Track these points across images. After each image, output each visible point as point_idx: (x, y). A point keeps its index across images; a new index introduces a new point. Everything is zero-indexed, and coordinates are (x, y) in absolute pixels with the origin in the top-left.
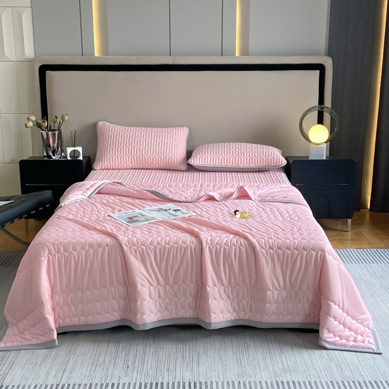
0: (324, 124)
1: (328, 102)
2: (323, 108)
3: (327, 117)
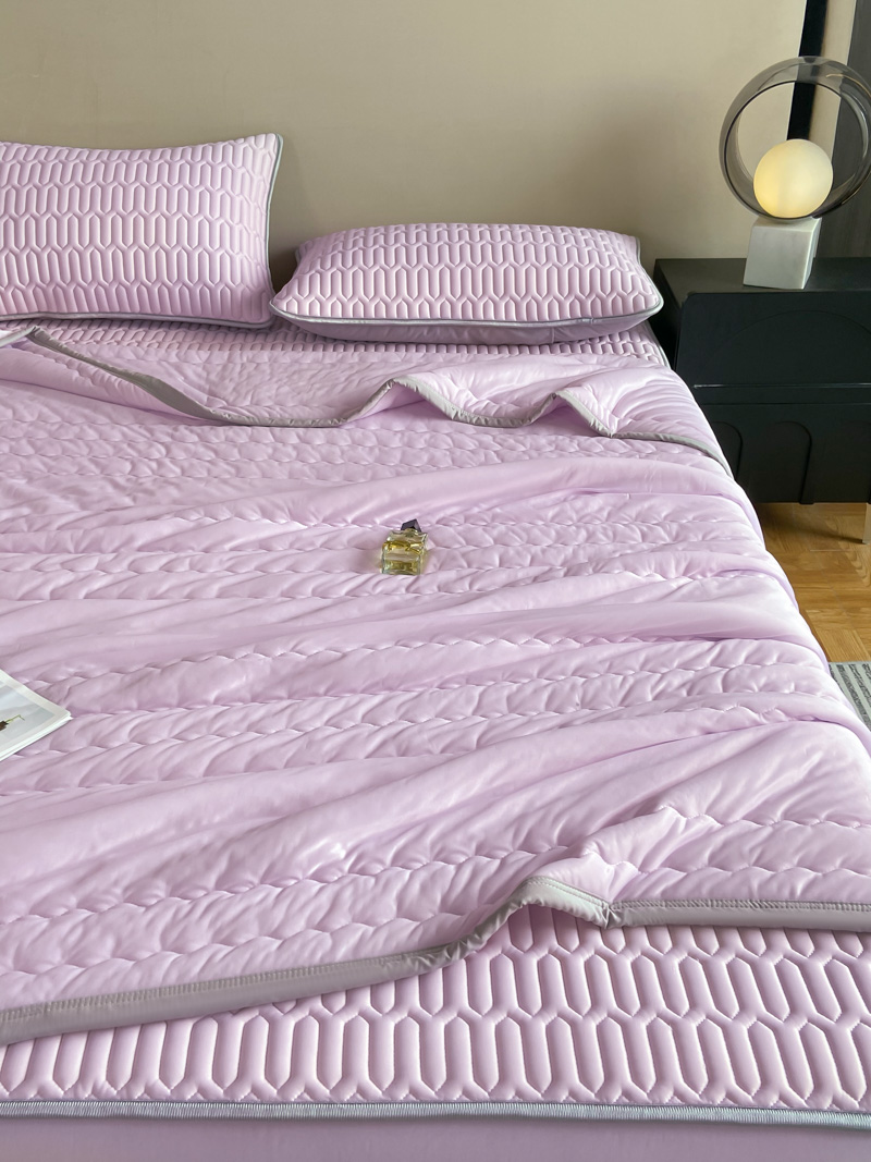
0: (811, 138)
1: (838, 44)
2: (816, 70)
3: (828, 106)
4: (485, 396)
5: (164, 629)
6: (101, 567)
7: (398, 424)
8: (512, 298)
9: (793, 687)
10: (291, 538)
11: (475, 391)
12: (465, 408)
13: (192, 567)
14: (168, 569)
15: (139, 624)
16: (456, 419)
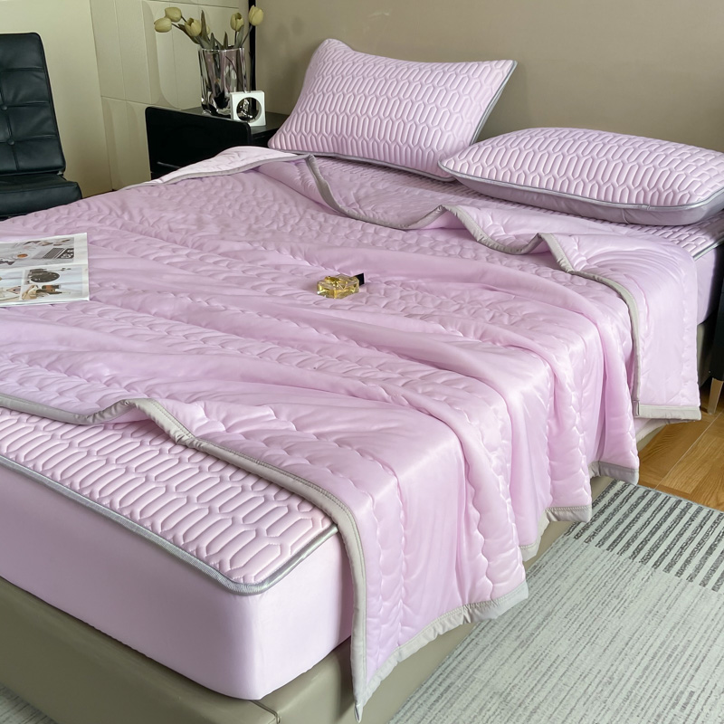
4: (512, 233)
5: (175, 283)
6: (188, 255)
7: (441, 237)
8: (597, 182)
9: (444, 398)
10: (293, 267)
11: (506, 228)
12: (492, 238)
13: (227, 266)
14: (215, 263)
15: (167, 277)
16: (480, 242)
